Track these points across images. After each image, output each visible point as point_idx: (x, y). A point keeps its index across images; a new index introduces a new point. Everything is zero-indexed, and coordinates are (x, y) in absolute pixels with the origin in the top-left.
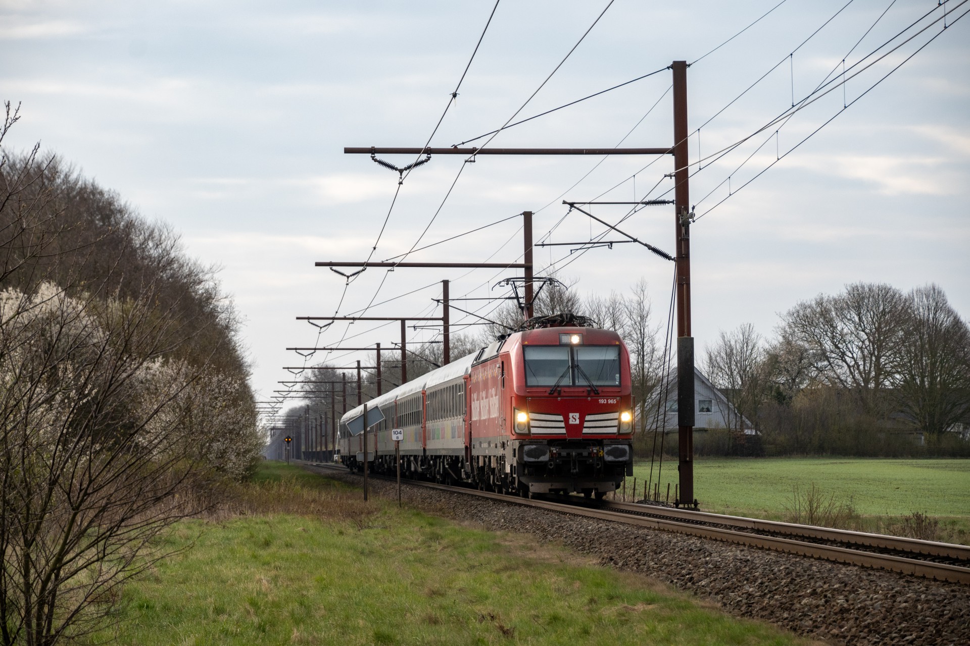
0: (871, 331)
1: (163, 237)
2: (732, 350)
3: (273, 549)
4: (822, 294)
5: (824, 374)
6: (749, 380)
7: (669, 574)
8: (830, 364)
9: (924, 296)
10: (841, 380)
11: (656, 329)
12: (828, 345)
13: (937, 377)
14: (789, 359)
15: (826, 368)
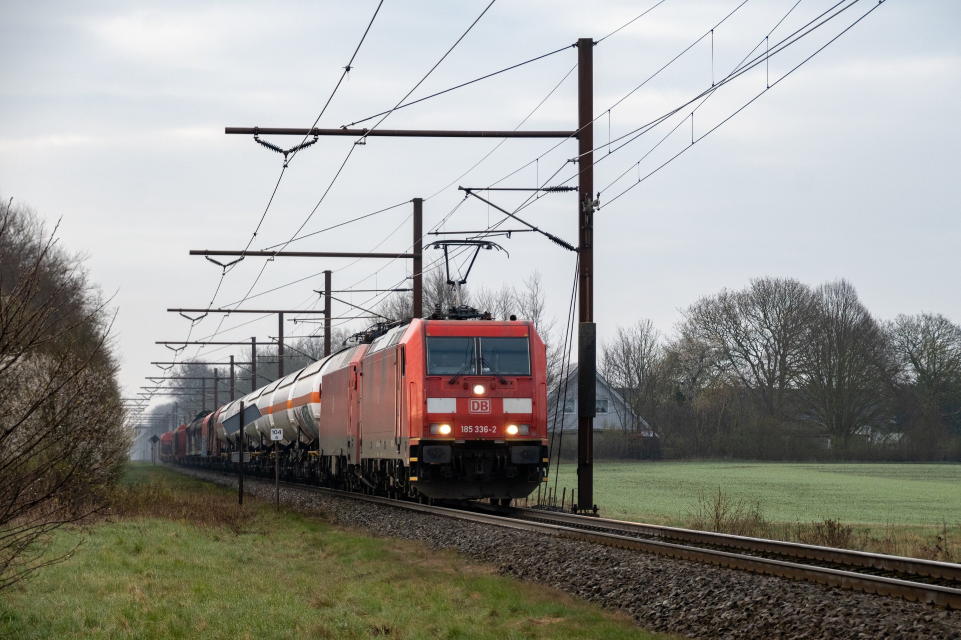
0: (777, 328)
1: (26, 222)
2: (629, 348)
3: (144, 555)
4: (725, 289)
5: (727, 374)
6: (647, 380)
7: (574, 585)
8: (733, 363)
9: (833, 292)
10: (744, 380)
11: (549, 325)
12: (731, 343)
13: (846, 377)
14: (689, 357)
15: (728, 366)
